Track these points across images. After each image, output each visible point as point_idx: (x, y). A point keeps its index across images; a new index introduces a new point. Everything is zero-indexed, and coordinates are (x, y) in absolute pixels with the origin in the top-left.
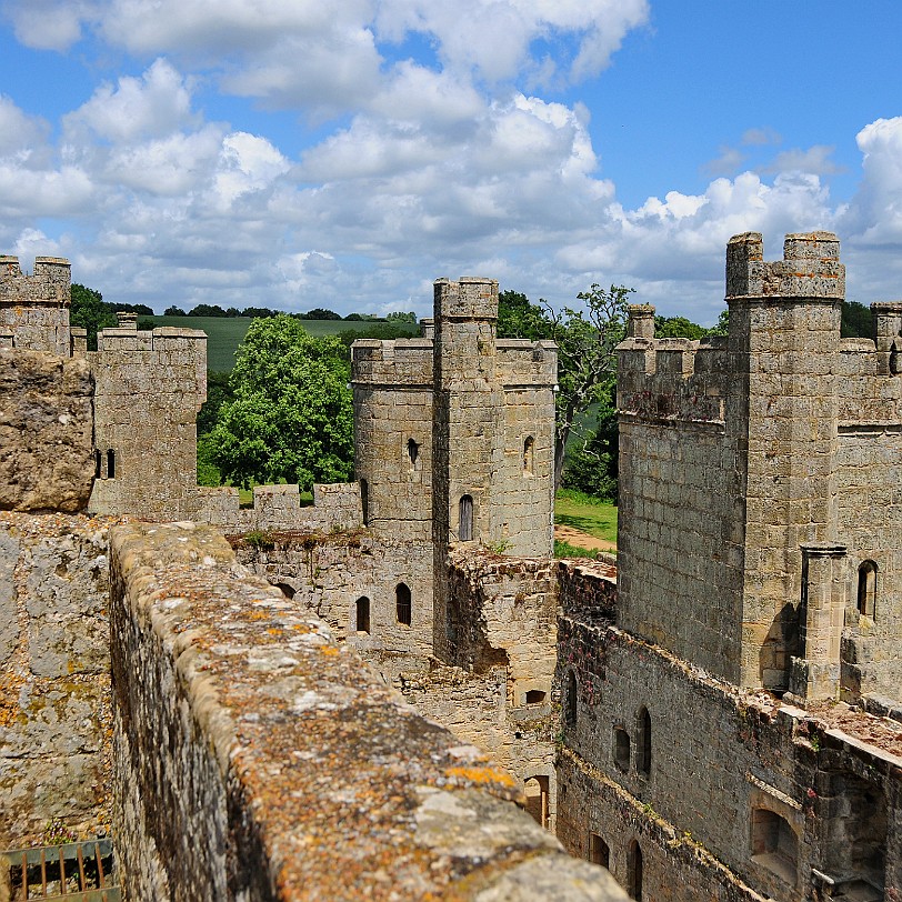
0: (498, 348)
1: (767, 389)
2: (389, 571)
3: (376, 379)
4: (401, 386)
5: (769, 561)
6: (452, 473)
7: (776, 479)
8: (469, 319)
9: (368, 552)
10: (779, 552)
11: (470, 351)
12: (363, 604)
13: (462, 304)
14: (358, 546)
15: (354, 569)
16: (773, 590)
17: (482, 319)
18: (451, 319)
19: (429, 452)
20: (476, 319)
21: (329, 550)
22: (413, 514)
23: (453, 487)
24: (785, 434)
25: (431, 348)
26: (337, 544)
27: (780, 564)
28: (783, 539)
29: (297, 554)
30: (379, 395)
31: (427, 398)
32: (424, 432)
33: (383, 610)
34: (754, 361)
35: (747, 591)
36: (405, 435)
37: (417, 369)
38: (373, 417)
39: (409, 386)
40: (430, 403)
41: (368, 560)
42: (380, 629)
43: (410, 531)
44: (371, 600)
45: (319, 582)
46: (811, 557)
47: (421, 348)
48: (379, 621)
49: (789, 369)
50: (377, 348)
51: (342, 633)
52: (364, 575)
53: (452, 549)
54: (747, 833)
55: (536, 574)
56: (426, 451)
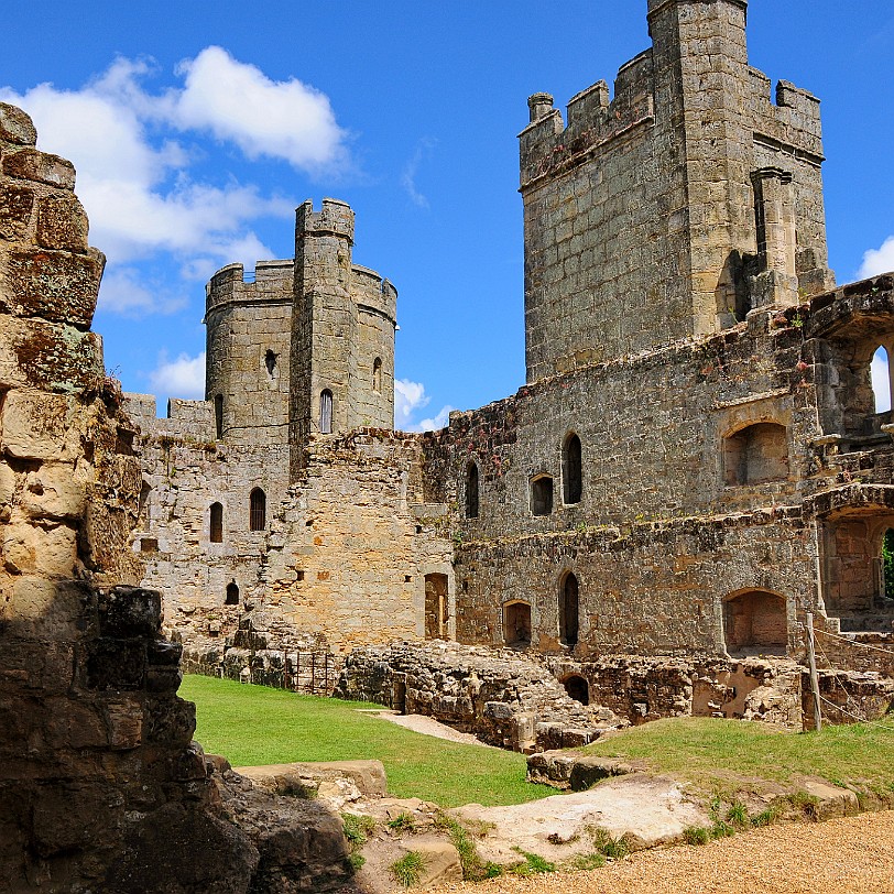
0: (353, 270)
1: (699, 68)
2: (243, 478)
3: (237, 297)
4: (260, 302)
5: (713, 213)
6: (315, 367)
7: (713, 142)
8: (331, 234)
9: (222, 459)
10: (721, 205)
11: (331, 262)
12: (216, 509)
13: (325, 220)
14: (213, 451)
15: (209, 474)
16: (718, 238)
17: (342, 236)
18: (313, 234)
19: (287, 360)
20: (337, 235)
21: (185, 451)
22: (269, 420)
23: (314, 379)
24: (718, 104)
25: (292, 266)
26: (194, 447)
27: (724, 215)
28: (724, 192)
29: (155, 453)
30: (239, 312)
31: (287, 311)
32: (282, 343)
33: (237, 516)
34: (684, 46)
35: (694, 243)
36: (263, 346)
37: (278, 285)
38: (233, 332)
39: (268, 301)
40: (289, 315)
41: (223, 467)
42: (233, 536)
43: (266, 437)
44: (225, 508)
45: (175, 482)
46: (764, 178)
47: (281, 267)
48: (232, 528)
49: (717, 51)
50: (239, 269)
51: (195, 537)
52: (218, 481)
53: (312, 439)
54: (717, 465)
55: (404, 441)
56: (283, 361)
